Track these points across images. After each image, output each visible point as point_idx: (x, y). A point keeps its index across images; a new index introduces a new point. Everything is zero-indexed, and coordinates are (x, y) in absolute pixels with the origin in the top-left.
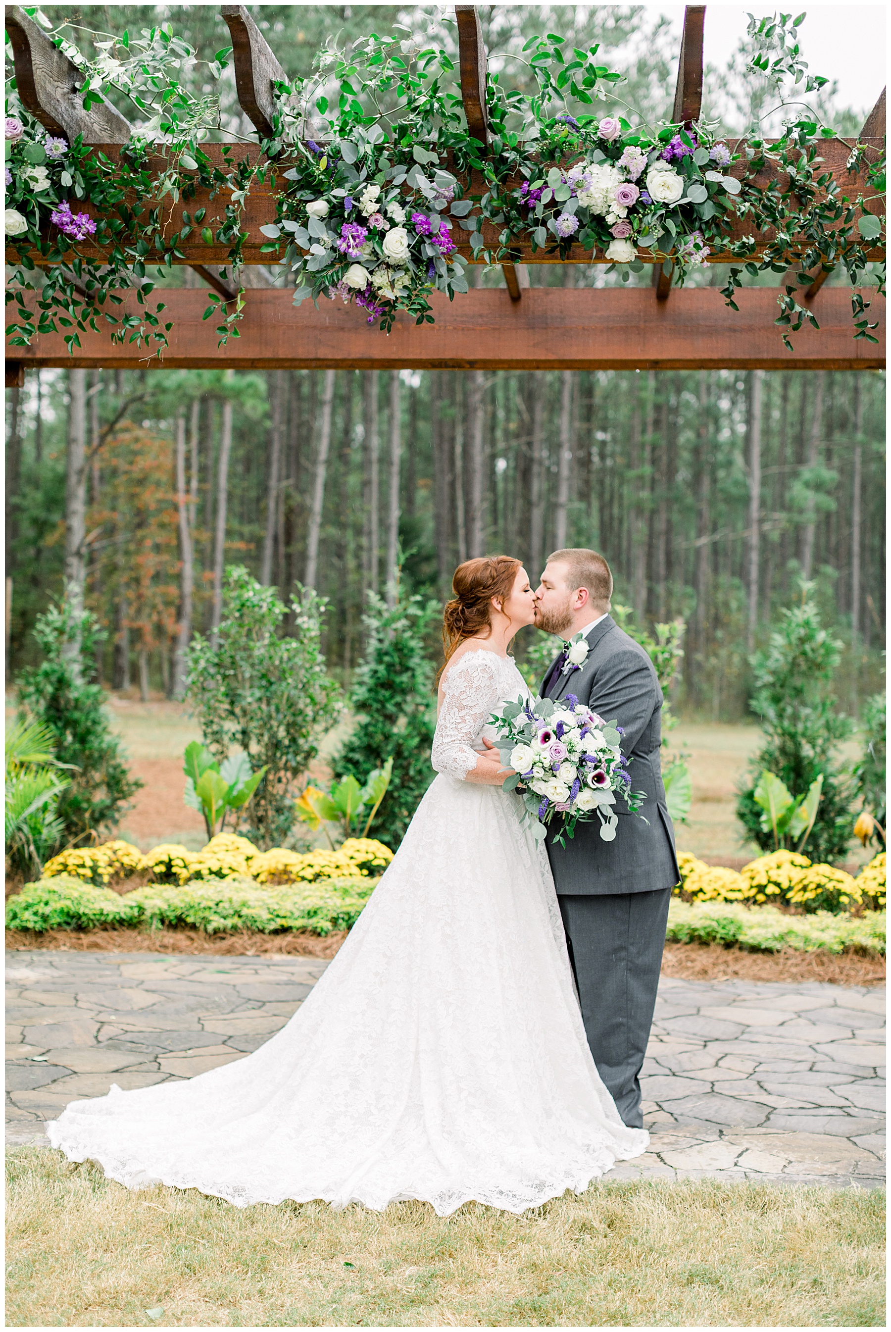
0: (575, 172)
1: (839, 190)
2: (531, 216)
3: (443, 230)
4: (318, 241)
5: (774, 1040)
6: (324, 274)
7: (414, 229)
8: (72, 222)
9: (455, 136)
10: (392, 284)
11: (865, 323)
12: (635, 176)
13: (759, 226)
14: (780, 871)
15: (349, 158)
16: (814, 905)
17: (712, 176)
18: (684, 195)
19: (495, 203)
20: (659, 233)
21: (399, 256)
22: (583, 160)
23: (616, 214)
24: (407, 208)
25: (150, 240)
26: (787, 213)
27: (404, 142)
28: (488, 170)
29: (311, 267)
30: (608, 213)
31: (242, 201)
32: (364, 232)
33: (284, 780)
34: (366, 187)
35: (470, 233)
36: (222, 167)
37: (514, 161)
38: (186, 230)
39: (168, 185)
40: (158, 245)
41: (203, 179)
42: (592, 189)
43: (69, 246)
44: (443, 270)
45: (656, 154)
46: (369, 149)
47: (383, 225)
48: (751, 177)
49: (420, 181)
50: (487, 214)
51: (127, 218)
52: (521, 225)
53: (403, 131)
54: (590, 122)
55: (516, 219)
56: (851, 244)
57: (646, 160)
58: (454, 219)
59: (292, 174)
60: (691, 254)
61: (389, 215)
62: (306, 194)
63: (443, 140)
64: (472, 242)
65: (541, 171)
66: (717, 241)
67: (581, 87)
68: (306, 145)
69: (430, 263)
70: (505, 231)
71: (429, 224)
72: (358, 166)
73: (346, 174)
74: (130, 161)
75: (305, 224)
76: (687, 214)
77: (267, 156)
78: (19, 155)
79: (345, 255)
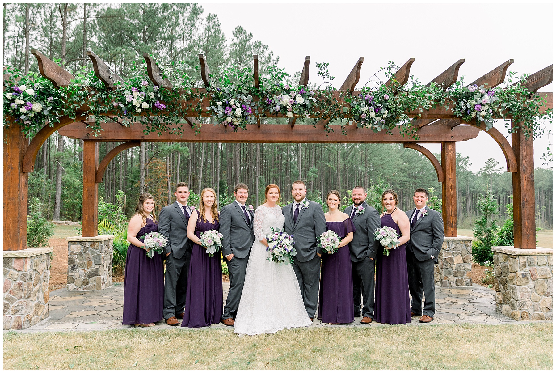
0: (279, 96)
1: (338, 101)
2: (269, 106)
3: (249, 109)
4: (220, 111)
6: (221, 119)
7: (243, 109)
8: (160, 106)
9: (251, 87)
10: (237, 121)
11: (344, 131)
12: (293, 98)
13: (320, 109)
15: (227, 92)
17: (310, 98)
18: (304, 102)
19: (261, 103)
20: (299, 110)
21: (239, 115)
22: (281, 94)
23: (289, 106)
24: (241, 103)
25: (179, 110)
26: (327, 106)
27: (240, 89)
28: (259, 95)
29: (219, 117)
30: (287, 106)
31: (202, 102)
32: (231, 109)
34: (231, 99)
35: (255, 110)
36: (197, 93)
37: (265, 94)
38: (188, 108)
39: (184, 97)
40: (181, 111)
41: (192, 96)
42: (283, 100)
43: (159, 111)
44: (249, 118)
45: (298, 93)
46: (232, 90)
47: (235, 107)
48: (319, 98)
49: (244, 97)
50: (259, 106)
51: (173, 105)
53: (239, 86)
54: (282, 85)
55: (266, 107)
56: (341, 114)
57: (295, 94)
58: (251, 106)
59: (213, 96)
60: (306, 115)
61: (237, 105)
62: (217, 100)
63: (249, 88)
64: (256, 112)
65: (271, 96)
66: (311, 112)
67: (280, 77)
68: (217, 89)
69: (246, 117)
70: (263, 110)
71: (246, 108)
72: (229, 94)
73: (226, 96)
74: (174, 91)
75: (217, 107)
76: (305, 106)
77: (207, 91)
78: (147, 90)
79: (226, 114)
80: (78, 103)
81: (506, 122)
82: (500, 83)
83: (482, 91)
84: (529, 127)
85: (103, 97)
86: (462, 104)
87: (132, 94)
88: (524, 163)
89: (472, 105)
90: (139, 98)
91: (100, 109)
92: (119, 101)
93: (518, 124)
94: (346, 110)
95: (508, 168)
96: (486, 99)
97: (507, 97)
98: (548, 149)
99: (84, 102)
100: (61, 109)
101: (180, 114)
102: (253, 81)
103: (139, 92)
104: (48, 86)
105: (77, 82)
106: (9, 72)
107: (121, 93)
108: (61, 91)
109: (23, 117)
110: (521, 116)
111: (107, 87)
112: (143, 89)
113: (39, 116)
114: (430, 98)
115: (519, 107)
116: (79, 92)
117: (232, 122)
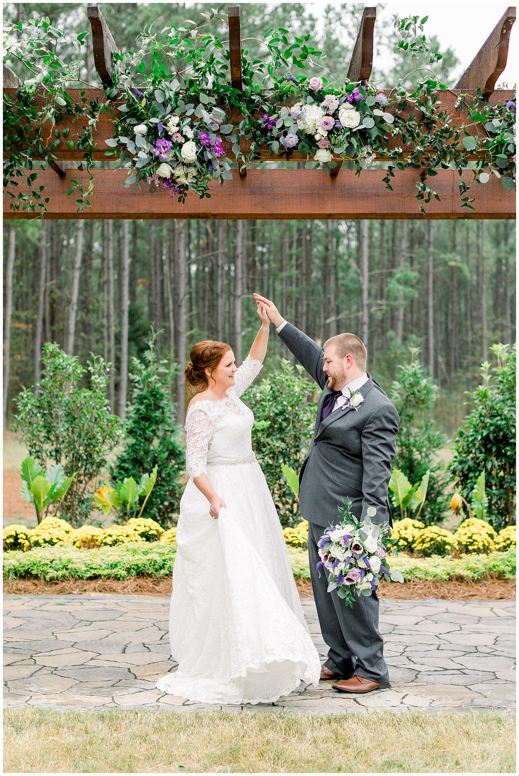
0: (295, 109)
1: (451, 120)
2: (269, 134)
3: (217, 143)
4: (140, 149)
5: (413, 633)
6: (145, 169)
7: (200, 143)
9: (223, 87)
10: (186, 175)
11: (467, 199)
12: (331, 112)
13: (404, 142)
14: (406, 531)
15: (160, 99)
16: (429, 551)
17: (377, 112)
18: (361, 124)
19: (247, 127)
20: (346, 145)
21: (191, 159)
22: (300, 101)
23: (321, 134)
24: (195, 129)
25: (36, 147)
26: (421, 134)
27: (192, 89)
28: (243, 107)
29: (139, 165)
30: (316, 133)
31: (95, 125)
32: (169, 144)
33: (84, 482)
34: (170, 117)
35: (232, 144)
36: (80, 103)
37: (258, 101)
38: (58, 142)
39: (49, 115)
40: (40, 150)
41: (68, 111)
42: (306, 119)
44: (217, 167)
45: (344, 99)
46: (172, 94)
47: (181, 140)
48: (399, 112)
49: (204, 114)
50: (242, 133)
51: (21, 134)
52: (263, 140)
53: (192, 83)
54: (304, 79)
55: (260, 136)
56: (458, 152)
57: (338, 103)
58: (222, 135)
59: (123, 108)
60: (365, 158)
61: (184, 134)
62: (133, 121)
63: (215, 89)
64: (234, 150)
65: (275, 108)
66: (380, 150)
67: (299, 59)
68: (132, 90)
69: (210, 163)
70: (254, 143)
71: (209, 139)
72: (165, 104)
73: (158, 109)
74: (23, 98)
75: (133, 139)
76: (363, 134)
77: (109, 98)
79: (157, 158)
94: (471, 142)
102: (225, 67)
117: (171, 181)
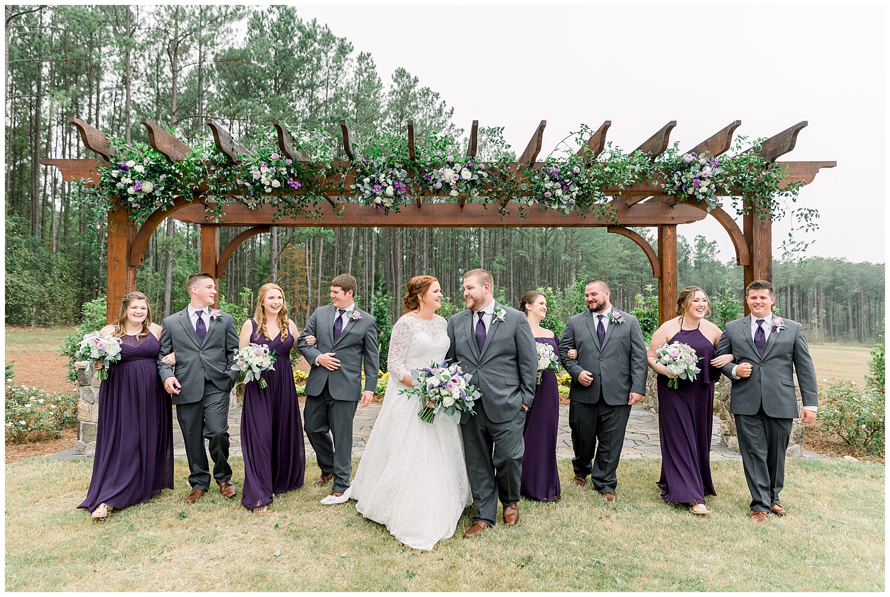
0: (441, 170)
1: (515, 176)
2: (428, 183)
3: (403, 187)
4: (367, 189)
6: (369, 199)
7: (395, 187)
8: (294, 184)
9: (406, 159)
10: (389, 202)
11: (522, 214)
12: (458, 172)
13: (493, 186)
15: (376, 166)
17: (479, 172)
18: (472, 177)
19: (418, 179)
20: (465, 188)
21: (390, 194)
22: (443, 167)
23: (453, 183)
24: (393, 180)
25: (317, 189)
26: (501, 182)
27: (391, 162)
28: (416, 170)
29: (366, 197)
30: (450, 182)
31: (344, 178)
32: (380, 187)
34: (381, 174)
35: (410, 188)
36: (338, 168)
37: (423, 167)
38: (327, 186)
39: (323, 173)
40: (319, 191)
41: (332, 171)
42: (446, 176)
43: (293, 191)
44: (403, 198)
45: (464, 166)
46: (382, 164)
47: (386, 185)
48: (490, 172)
49: (397, 172)
50: (416, 182)
51: (310, 183)
52: (426, 185)
53: (391, 158)
54: (445, 157)
55: (424, 184)
56: (518, 192)
57: (461, 168)
58: (406, 183)
59: (359, 170)
60: (474, 194)
61: (388, 182)
62: (363, 176)
63: (403, 161)
64: (411, 190)
65: (431, 170)
66: (481, 190)
67: (442, 147)
68: (363, 162)
69: (400, 196)
70: (421, 187)
71: (399, 185)
72: (378, 168)
73: (375, 171)
74: (311, 166)
75: (363, 185)
76: (473, 182)
77: (352, 165)
78: (278, 164)
79: (375, 194)
80: (196, 181)
81: (734, 201)
82: (726, 149)
83: (702, 161)
84: (765, 207)
85: (225, 173)
86: (676, 177)
87: (259, 169)
88: (758, 253)
89: (689, 179)
90: (268, 174)
91: (222, 189)
92: (245, 178)
93: (751, 204)
94: (524, 187)
95: (738, 260)
96: (708, 170)
97: (735, 169)
98: (790, 235)
99: (202, 180)
100: (176, 189)
101: (318, 194)
102: (407, 151)
103: (269, 167)
104: (160, 161)
105: (194, 156)
106: (115, 144)
107: (247, 169)
108: (175, 166)
109: (131, 199)
110: (755, 192)
111: (231, 162)
112: (273, 163)
113: (150, 197)
114: (633, 170)
115: (752, 181)
116: (196, 167)
117: (382, 204)
